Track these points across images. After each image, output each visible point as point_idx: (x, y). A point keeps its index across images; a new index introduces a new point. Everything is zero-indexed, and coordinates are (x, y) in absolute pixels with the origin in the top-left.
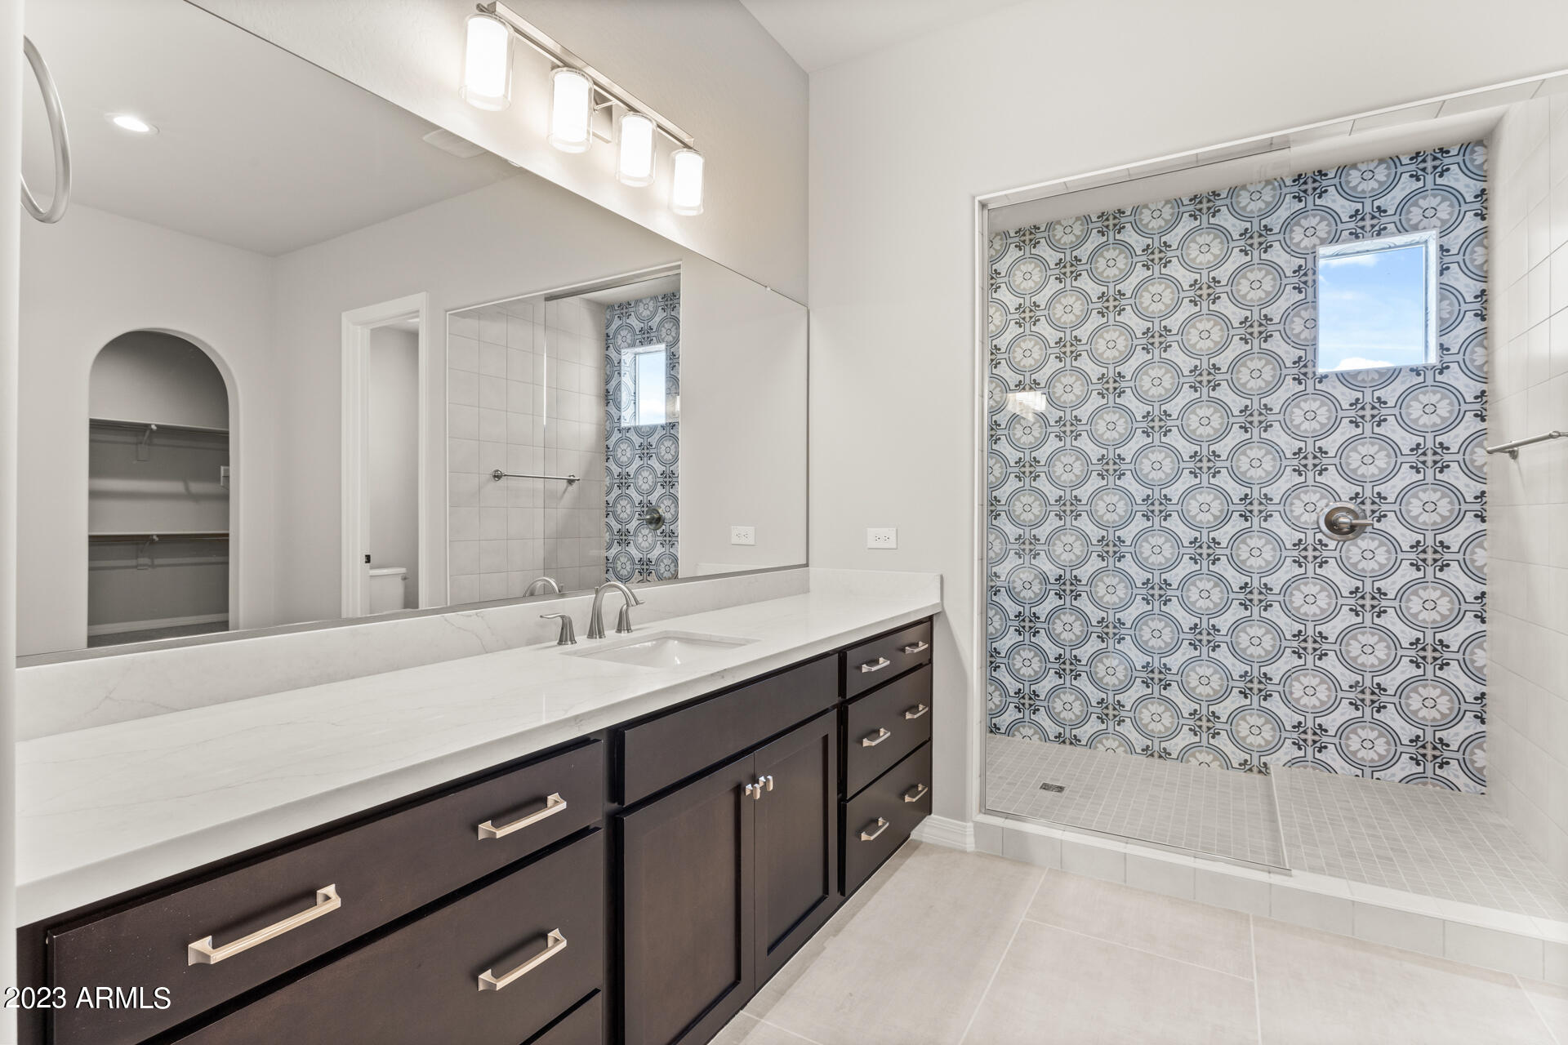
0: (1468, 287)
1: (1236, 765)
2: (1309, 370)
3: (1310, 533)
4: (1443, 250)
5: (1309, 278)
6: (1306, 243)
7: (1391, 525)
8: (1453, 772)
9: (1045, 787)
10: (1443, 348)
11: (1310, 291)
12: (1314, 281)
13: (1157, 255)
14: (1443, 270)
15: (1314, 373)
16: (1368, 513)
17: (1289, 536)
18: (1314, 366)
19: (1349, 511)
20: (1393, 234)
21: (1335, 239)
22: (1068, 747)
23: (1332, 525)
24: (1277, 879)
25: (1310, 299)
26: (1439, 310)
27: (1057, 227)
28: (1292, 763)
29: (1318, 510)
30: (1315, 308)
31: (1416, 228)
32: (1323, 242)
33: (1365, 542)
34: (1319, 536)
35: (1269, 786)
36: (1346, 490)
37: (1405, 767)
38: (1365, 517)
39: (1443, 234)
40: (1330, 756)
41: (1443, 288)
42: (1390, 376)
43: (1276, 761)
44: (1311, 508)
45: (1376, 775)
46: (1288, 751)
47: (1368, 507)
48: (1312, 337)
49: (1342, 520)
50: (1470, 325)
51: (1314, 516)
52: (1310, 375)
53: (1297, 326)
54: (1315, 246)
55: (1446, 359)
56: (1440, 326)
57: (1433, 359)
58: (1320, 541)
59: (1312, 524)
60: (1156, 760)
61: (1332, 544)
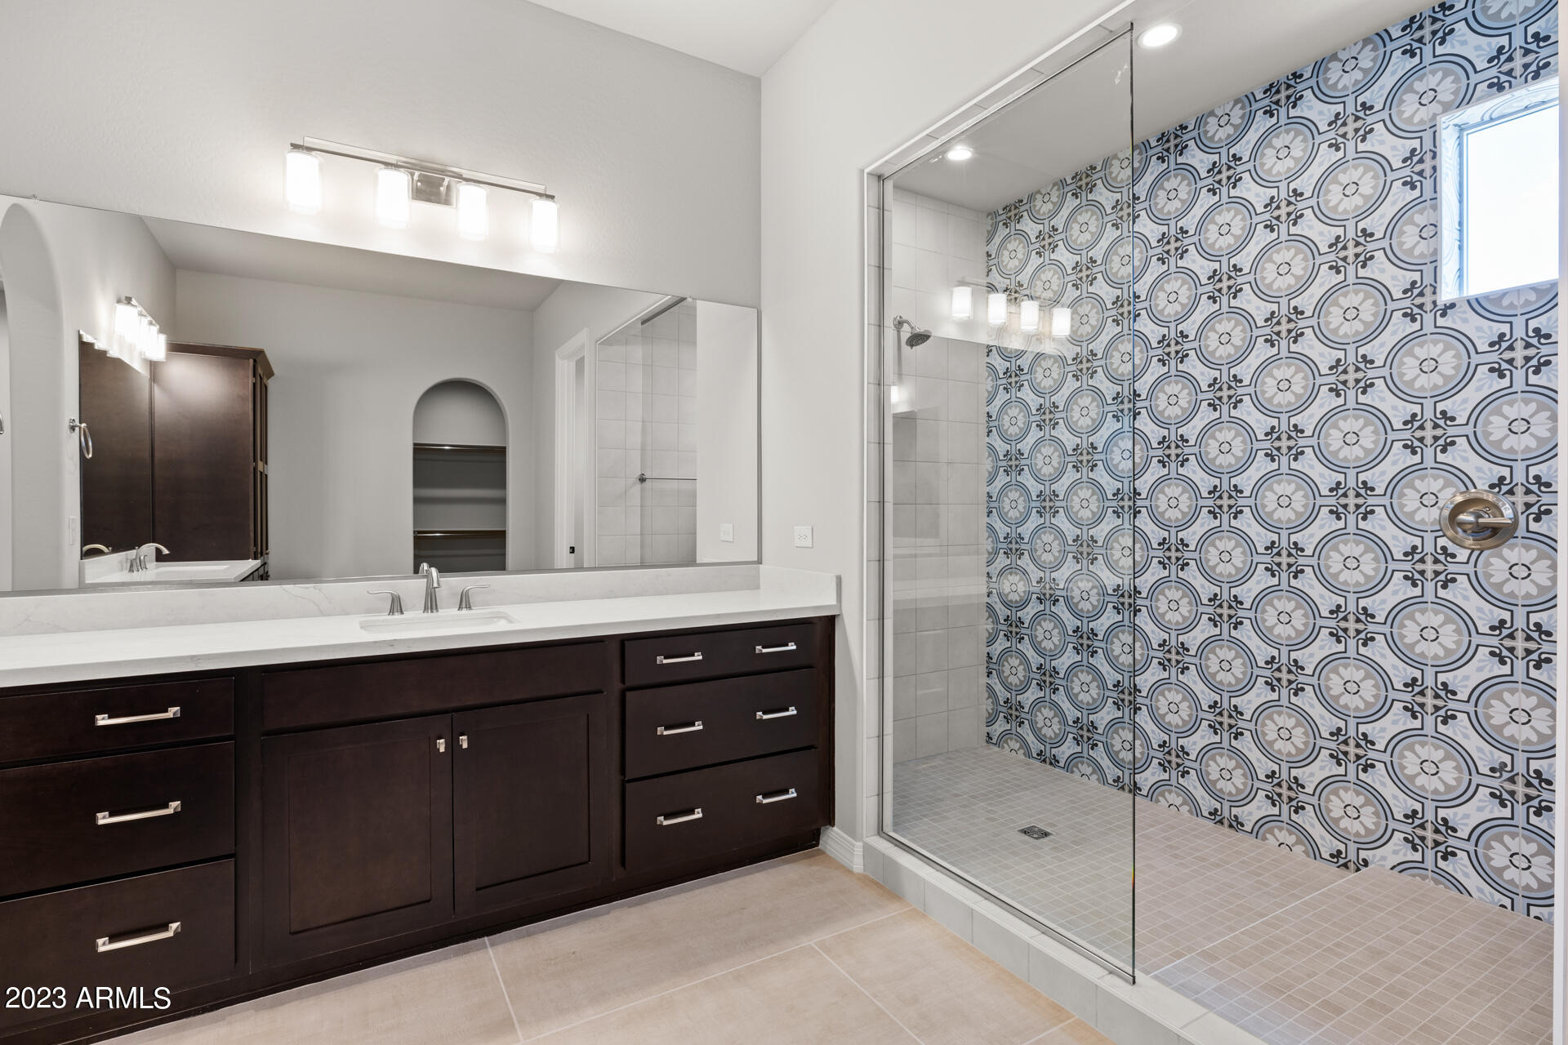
1: (1326, 855)
2: (1427, 300)
3: (1429, 537)
5: (1427, 166)
6: (1424, 114)
9: (1027, 830)
11: (1428, 183)
12: (1434, 168)
13: (1225, 174)
15: (1434, 303)
16: (1520, 508)
17: (1398, 541)
18: (1434, 293)
19: (1489, 504)
21: (1466, 98)
22: (1124, 795)
23: (1463, 525)
25: (1428, 194)
27: (1114, 162)
28: (1402, 867)
29: (1441, 504)
30: (1435, 208)
32: (1447, 107)
33: (1514, 552)
34: (1442, 541)
36: (1484, 473)
40: (1460, 867)
43: (1381, 859)
44: (1430, 500)
45: (1533, 910)
46: (1396, 851)
47: (1519, 499)
48: (1431, 250)
51: (1435, 512)
52: (1428, 307)
53: (1409, 237)
54: (1434, 116)
58: (1444, 549)
59: (1432, 524)
60: (1226, 829)
61: (1463, 554)
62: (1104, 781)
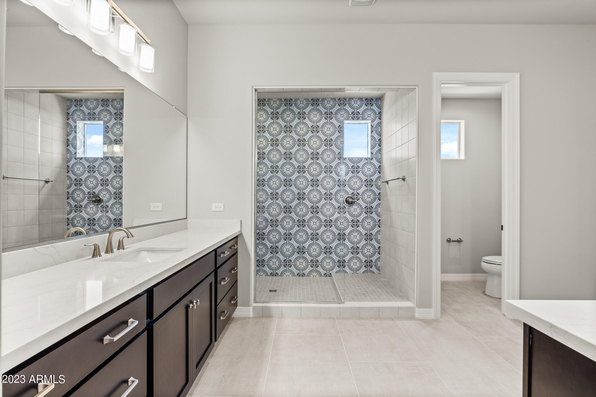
0: (377, 137)
1: (323, 275)
3: (342, 204)
4: (372, 126)
5: (342, 129)
6: (341, 119)
7: (360, 202)
8: (374, 269)
9: (271, 291)
10: (372, 153)
11: (342, 133)
12: (343, 130)
13: (302, 116)
14: (372, 132)
16: (355, 198)
17: (337, 205)
18: (343, 155)
19: (351, 197)
20: (361, 120)
21: (348, 119)
22: (274, 277)
23: (347, 201)
24: (341, 305)
25: (342, 135)
26: (371, 143)
27: (271, 101)
28: (337, 272)
29: (344, 197)
30: (343, 138)
31: (366, 119)
32: (345, 119)
33: (355, 207)
34: (344, 205)
35: (332, 280)
36: (350, 192)
37: (363, 269)
38: (355, 200)
39: (372, 122)
40: (347, 269)
41: (372, 137)
42: (361, 159)
43: (333, 272)
44: (342, 196)
45: (357, 272)
46: (336, 269)
47: (355, 197)
48: (342, 147)
49: (350, 200)
50: (377, 148)
51: (343, 199)
52: (342, 158)
53: (339, 143)
54: (343, 120)
55: (373, 156)
56: (371, 147)
57: (369, 156)
59: (342, 201)
60: (301, 277)
61: (347, 207)
62: (267, 275)
